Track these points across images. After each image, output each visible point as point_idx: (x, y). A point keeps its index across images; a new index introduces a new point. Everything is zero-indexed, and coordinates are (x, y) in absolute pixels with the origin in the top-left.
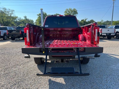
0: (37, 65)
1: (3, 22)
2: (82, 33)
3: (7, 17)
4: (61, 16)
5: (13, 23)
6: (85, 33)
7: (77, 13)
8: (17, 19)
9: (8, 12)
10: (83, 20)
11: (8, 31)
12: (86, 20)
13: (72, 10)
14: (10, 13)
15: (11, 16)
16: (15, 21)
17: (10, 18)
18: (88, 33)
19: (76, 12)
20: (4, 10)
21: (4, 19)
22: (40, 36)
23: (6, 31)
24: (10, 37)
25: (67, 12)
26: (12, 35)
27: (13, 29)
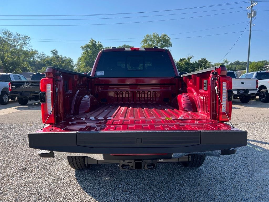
0: (74, 170)
1: (4, 64)
2: (186, 92)
3: (11, 52)
4: (135, 51)
5: (25, 65)
6: (193, 90)
7: (170, 44)
8: (35, 56)
9: (15, 41)
10: (184, 59)
11: (12, 83)
12: (189, 59)
13: (158, 37)
14: (20, 42)
15: (21, 51)
16: (30, 62)
17: (20, 55)
18: (202, 91)
19: (167, 42)
20: (6, 36)
21: (6, 56)
22: (84, 99)
23: (7, 84)
24: (16, 99)
25: (147, 42)
26: (21, 94)
27: (23, 79)
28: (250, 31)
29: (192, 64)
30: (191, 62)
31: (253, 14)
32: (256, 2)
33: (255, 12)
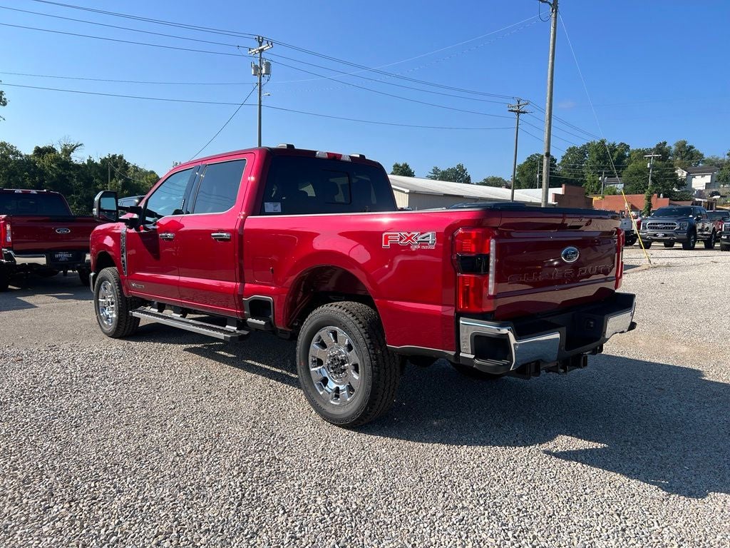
10: (50, 150)
28: (260, 106)
29: (78, 167)
30: (73, 159)
31: (262, 70)
32: (270, 43)
33: (268, 65)
